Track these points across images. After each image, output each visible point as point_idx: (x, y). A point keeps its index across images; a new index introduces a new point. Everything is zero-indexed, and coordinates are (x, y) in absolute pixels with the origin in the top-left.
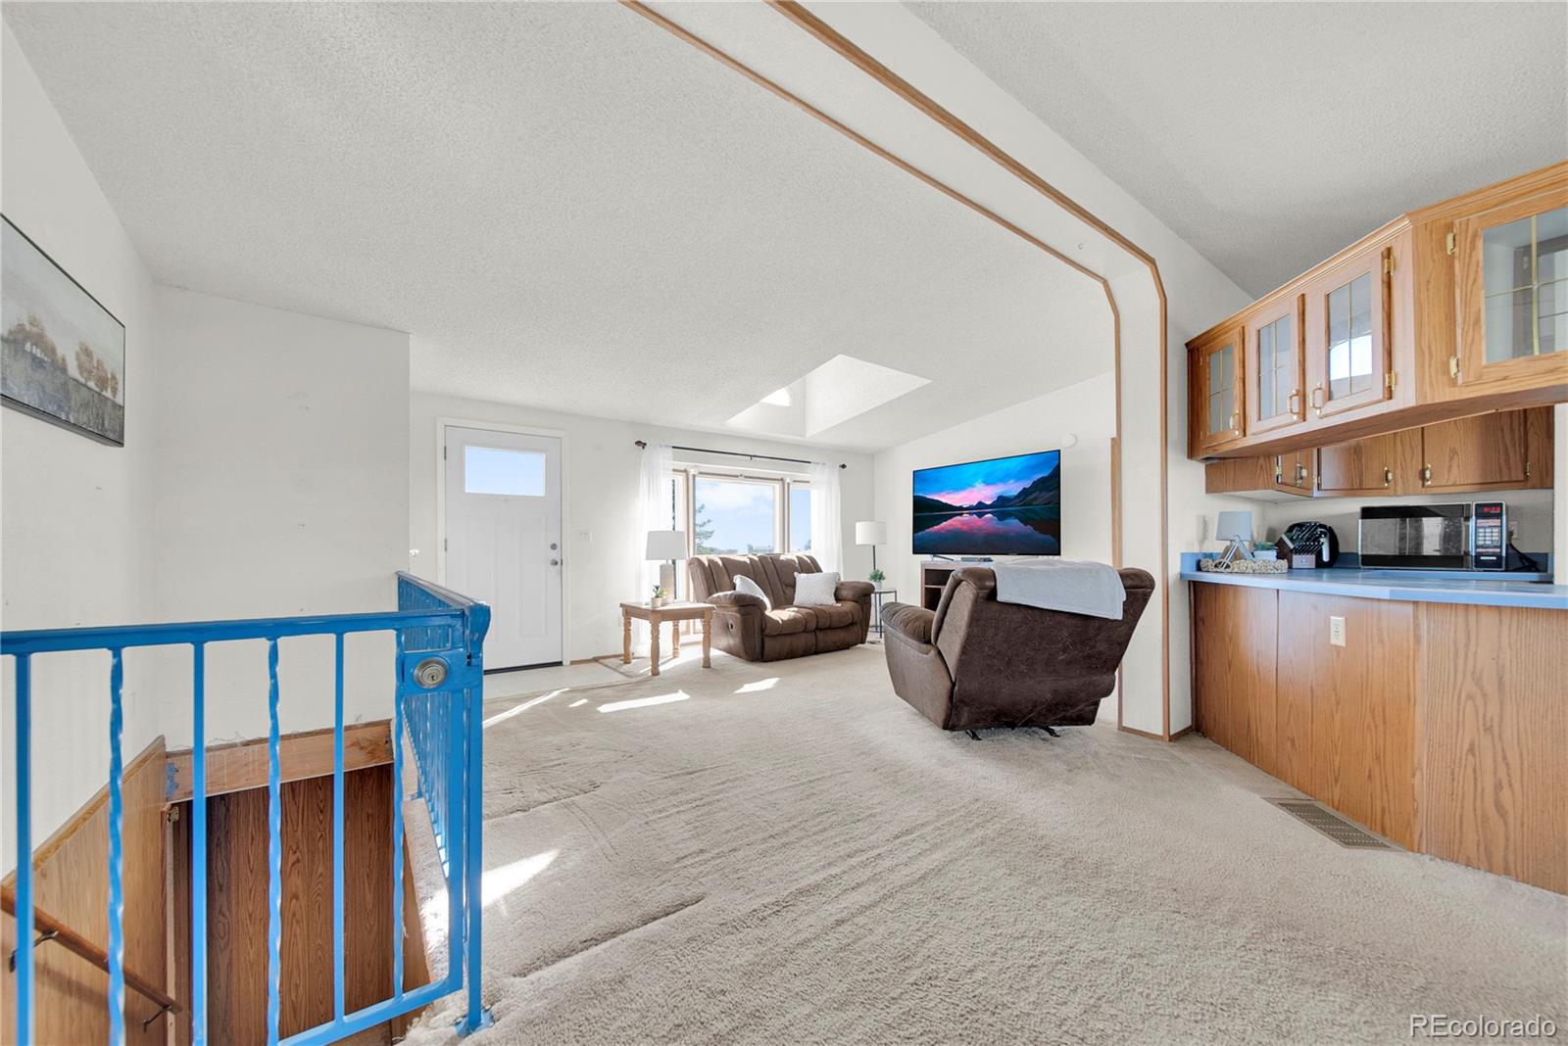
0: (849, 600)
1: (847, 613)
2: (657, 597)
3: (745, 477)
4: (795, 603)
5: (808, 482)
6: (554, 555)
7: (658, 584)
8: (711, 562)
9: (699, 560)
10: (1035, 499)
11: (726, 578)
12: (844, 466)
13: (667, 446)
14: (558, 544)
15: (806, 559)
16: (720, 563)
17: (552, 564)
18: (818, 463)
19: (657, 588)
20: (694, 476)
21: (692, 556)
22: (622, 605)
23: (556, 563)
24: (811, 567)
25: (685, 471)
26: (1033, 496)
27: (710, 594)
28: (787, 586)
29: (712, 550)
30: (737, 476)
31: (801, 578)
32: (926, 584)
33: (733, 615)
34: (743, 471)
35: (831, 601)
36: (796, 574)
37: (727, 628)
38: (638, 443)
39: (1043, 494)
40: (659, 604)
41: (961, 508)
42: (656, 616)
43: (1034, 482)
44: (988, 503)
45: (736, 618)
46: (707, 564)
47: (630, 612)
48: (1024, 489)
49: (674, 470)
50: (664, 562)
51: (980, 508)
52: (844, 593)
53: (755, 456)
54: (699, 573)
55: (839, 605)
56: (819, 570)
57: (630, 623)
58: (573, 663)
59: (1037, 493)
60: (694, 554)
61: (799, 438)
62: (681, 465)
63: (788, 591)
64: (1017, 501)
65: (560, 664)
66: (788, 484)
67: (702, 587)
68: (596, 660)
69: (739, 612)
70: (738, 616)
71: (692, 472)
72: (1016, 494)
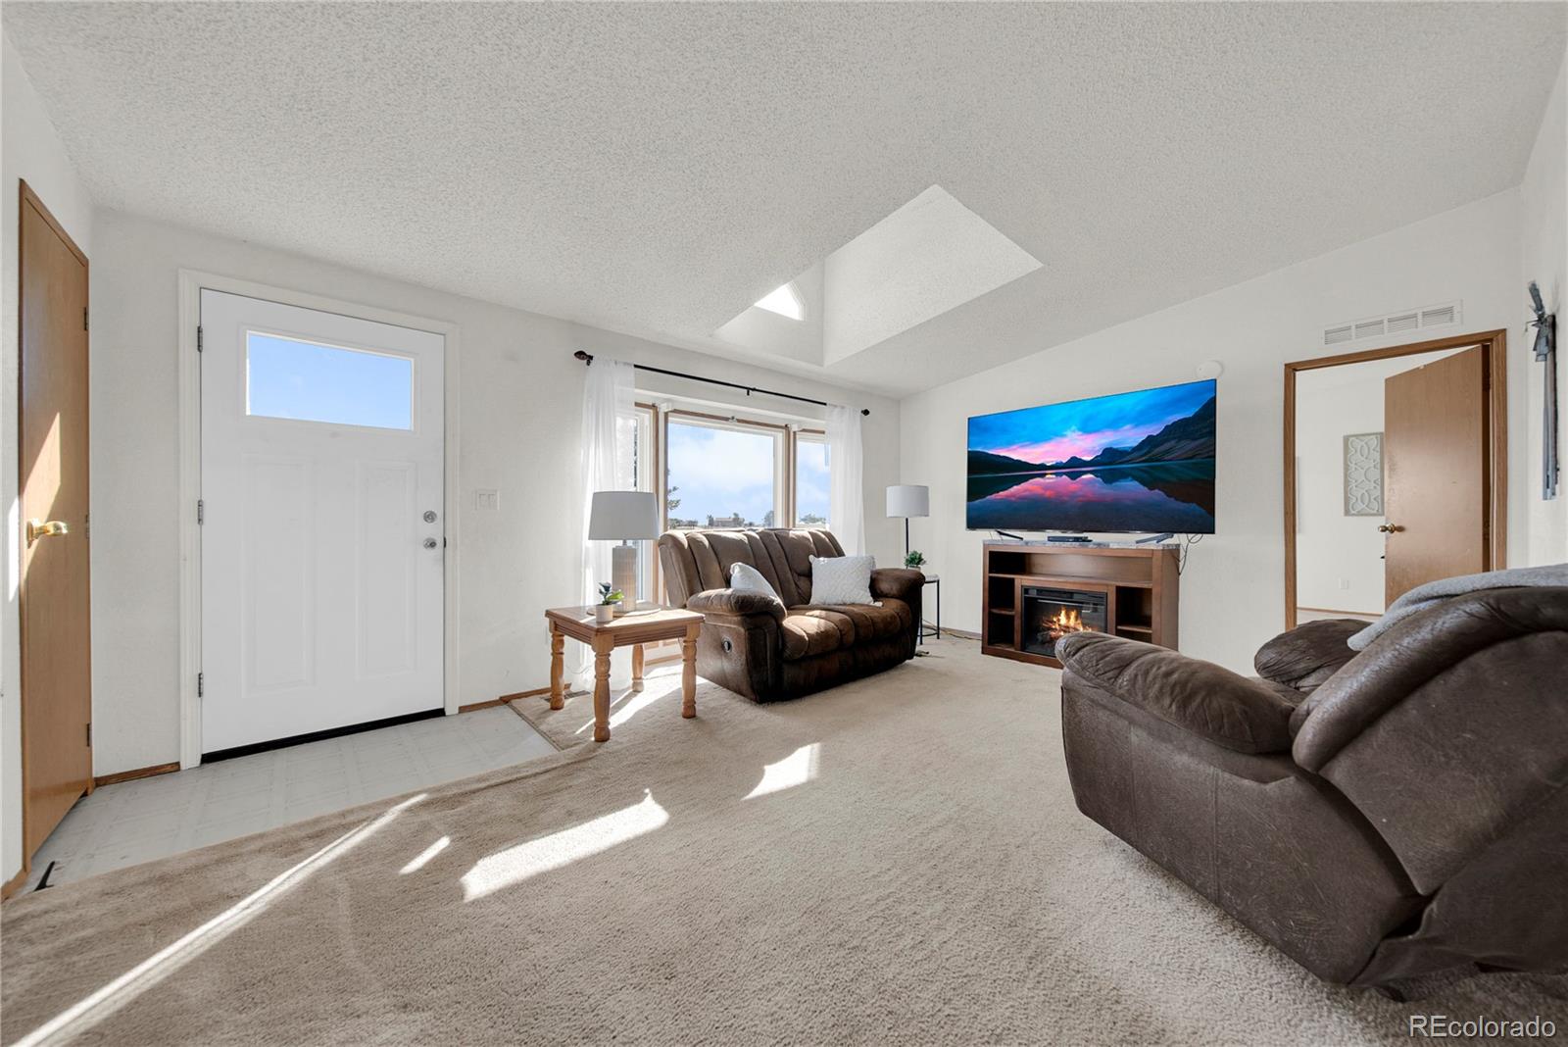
0: (892, 597)
1: (892, 617)
2: (607, 603)
3: (739, 421)
4: (813, 601)
5: (823, 432)
6: (434, 531)
7: (610, 581)
8: (692, 540)
9: (674, 539)
10: (1167, 452)
11: (716, 568)
12: (866, 412)
13: (625, 364)
14: (440, 514)
15: (823, 536)
16: (706, 543)
17: (426, 546)
18: (836, 406)
19: (607, 588)
20: (666, 414)
21: (661, 533)
22: (548, 614)
23: (433, 545)
24: (830, 548)
25: (653, 406)
26: (1167, 446)
27: (692, 593)
28: (799, 575)
29: (692, 524)
30: (727, 419)
31: (819, 564)
32: (990, 572)
33: (732, 629)
34: (734, 411)
35: (866, 598)
36: (811, 557)
37: (722, 648)
38: (580, 354)
39: (1183, 443)
40: (610, 616)
41: (1042, 467)
42: (605, 638)
43: (1167, 427)
44: (1088, 458)
45: (738, 633)
46: (686, 546)
47: (562, 627)
48: (1149, 436)
49: (637, 404)
50: (620, 543)
51: (1073, 467)
52: (884, 586)
53: (754, 390)
54: (674, 556)
55: (879, 604)
56: (840, 553)
57: (562, 642)
58: (463, 709)
59: (1173, 442)
60: (666, 530)
61: (815, 368)
62: (648, 396)
63: (803, 582)
64: (1136, 454)
65: (439, 713)
66: (795, 433)
67: (679, 581)
68: (505, 701)
69: (742, 623)
70: (742, 630)
71: (663, 408)
72: (1135, 444)
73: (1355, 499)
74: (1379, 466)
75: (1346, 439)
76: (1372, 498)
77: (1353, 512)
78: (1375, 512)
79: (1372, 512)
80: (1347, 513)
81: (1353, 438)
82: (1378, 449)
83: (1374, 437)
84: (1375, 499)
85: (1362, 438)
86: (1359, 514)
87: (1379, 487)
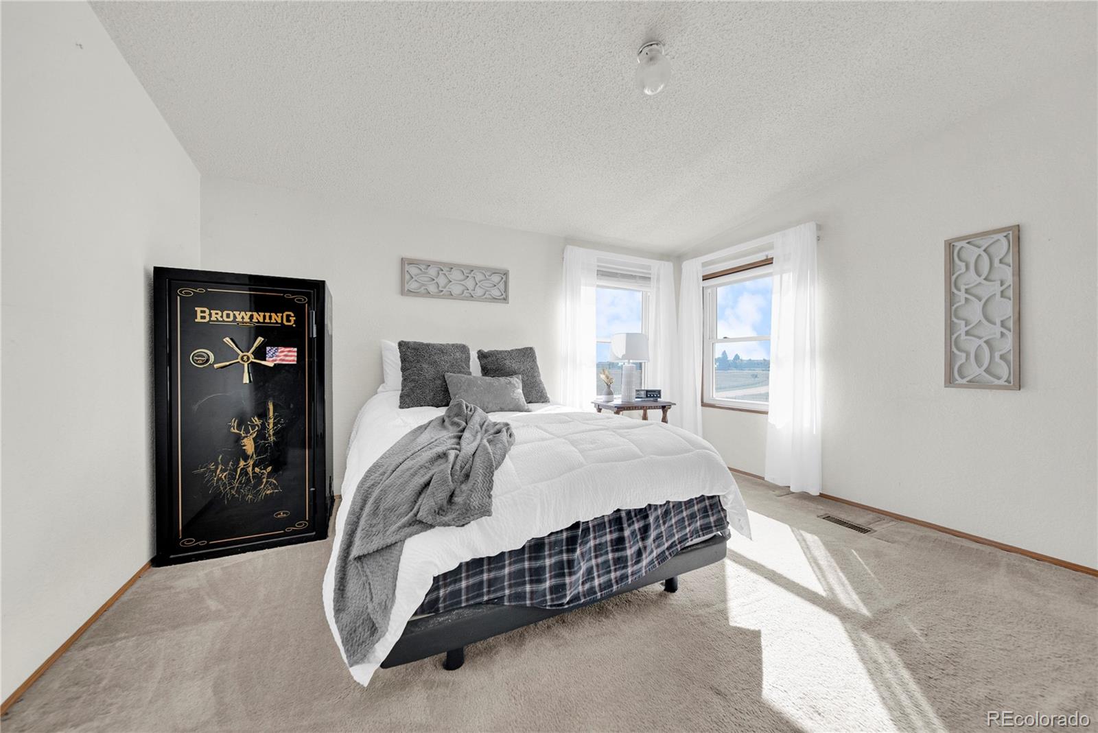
73: (964, 355)
74: (1010, 293)
75: (950, 245)
76: (997, 355)
77: (960, 381)
78: (1002, 382)
79: (996, 382)
80: (950, 381)
81: (963, 243)
82: (1010, 259)
83: (1001, 236)
84: (1002, 357)
85: (978, 241)
86: (974, 384)
87: (1010, 336)
